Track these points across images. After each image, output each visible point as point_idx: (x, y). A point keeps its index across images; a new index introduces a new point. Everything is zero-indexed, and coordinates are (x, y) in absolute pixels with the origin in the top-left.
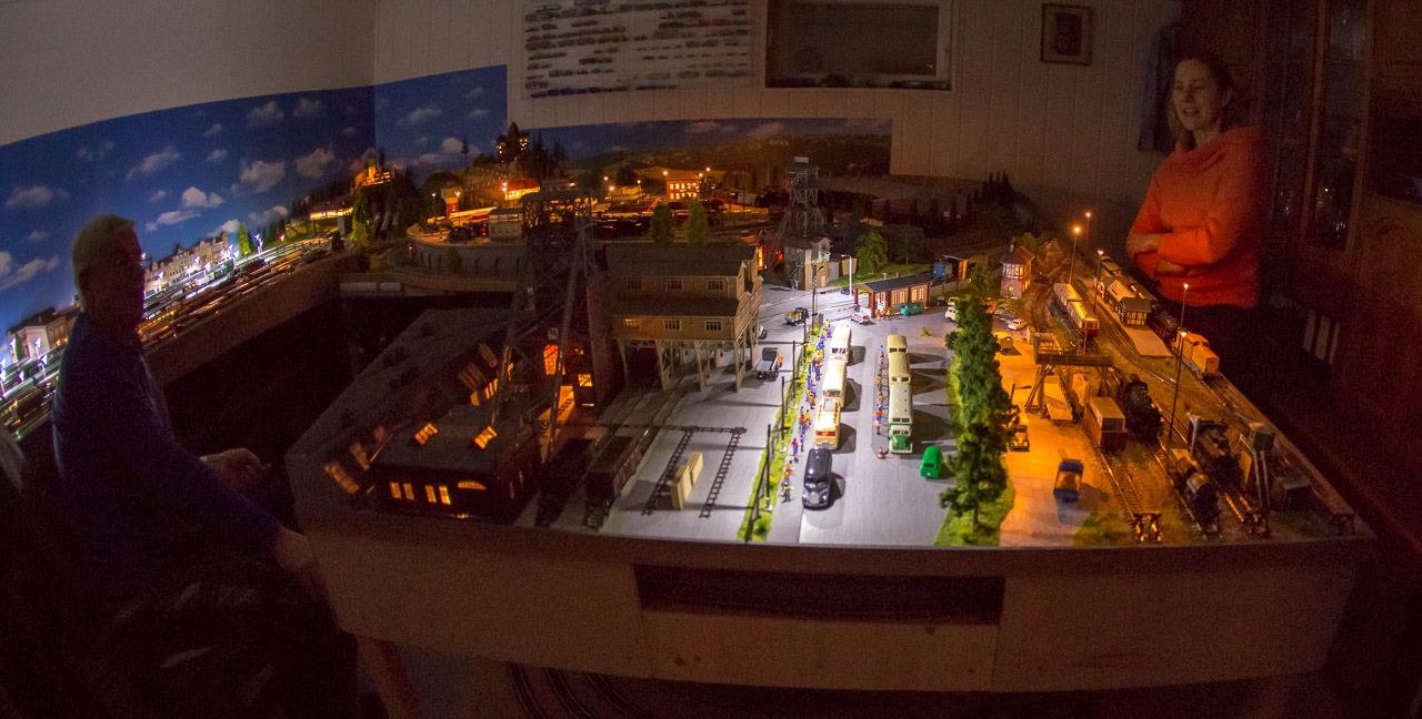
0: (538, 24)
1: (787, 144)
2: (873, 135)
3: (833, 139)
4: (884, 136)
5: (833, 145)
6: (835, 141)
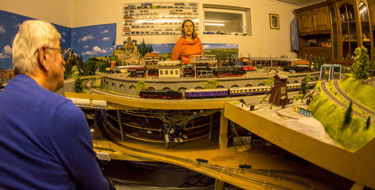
0: (129, 11)
1: (210, 51)
2: (234, 49)
3: (223, 50)
4: (237, 49)
5: (223, 51)
6: (224, 50)
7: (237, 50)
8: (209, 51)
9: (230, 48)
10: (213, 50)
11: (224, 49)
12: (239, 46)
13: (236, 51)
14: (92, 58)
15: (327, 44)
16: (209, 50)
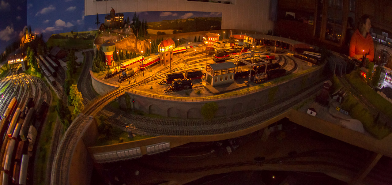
1: (194, 20)
2: (217, 17)
3: (207, 18)
4: (220, 18)
9: (214, 17)
10: (197, 18)
12: (222, 14)
14: (54, 35)
16: (192, 18)
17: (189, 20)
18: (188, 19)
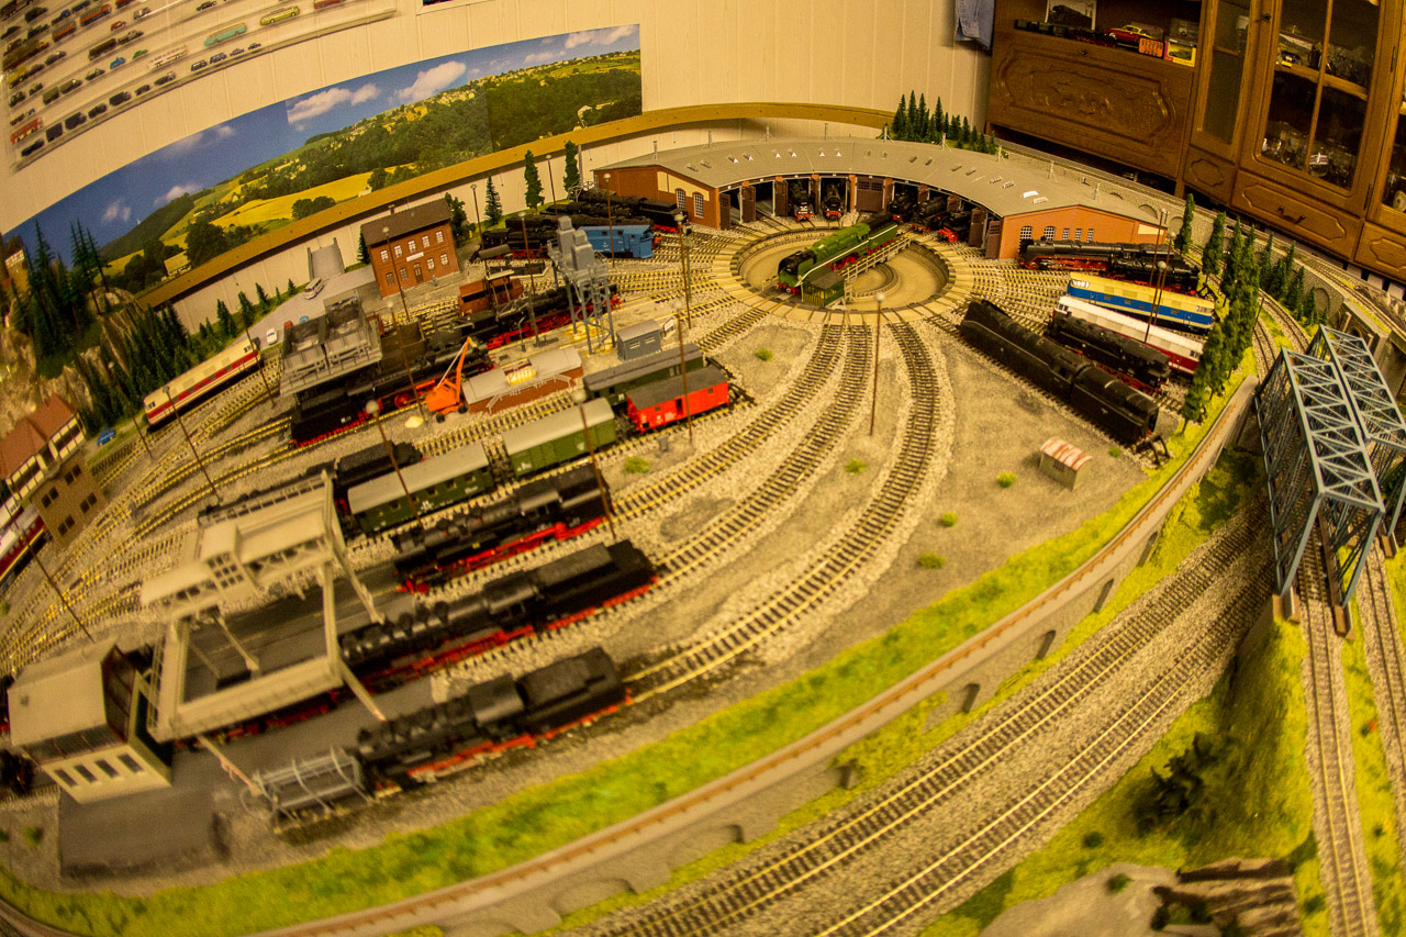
1: (472, 96)
2: (611, 55)
3: (549, 70)
4: (629, 53)
5: (550, 81)
6: (552, 74)
7: (634, 57)
8: (463, 97)
9: (591, 55)
10: (489, 84)
11: (554, 69)
12: (641, 34)
13: (627, 67)
15: (1171, 49)
16: (463, 89)
17: (444, 101)
18: (439, 97)
